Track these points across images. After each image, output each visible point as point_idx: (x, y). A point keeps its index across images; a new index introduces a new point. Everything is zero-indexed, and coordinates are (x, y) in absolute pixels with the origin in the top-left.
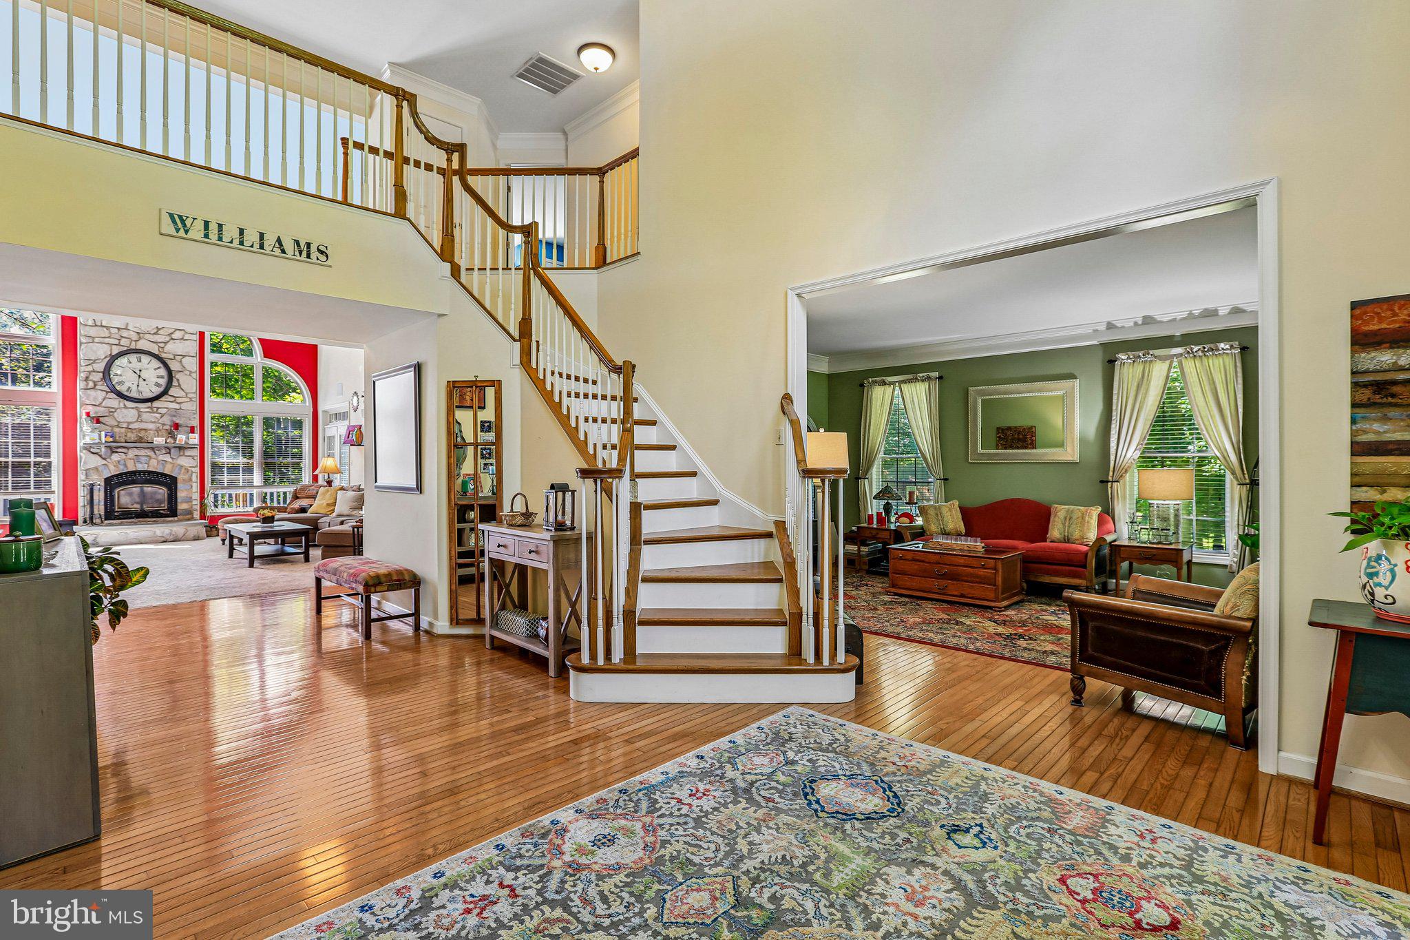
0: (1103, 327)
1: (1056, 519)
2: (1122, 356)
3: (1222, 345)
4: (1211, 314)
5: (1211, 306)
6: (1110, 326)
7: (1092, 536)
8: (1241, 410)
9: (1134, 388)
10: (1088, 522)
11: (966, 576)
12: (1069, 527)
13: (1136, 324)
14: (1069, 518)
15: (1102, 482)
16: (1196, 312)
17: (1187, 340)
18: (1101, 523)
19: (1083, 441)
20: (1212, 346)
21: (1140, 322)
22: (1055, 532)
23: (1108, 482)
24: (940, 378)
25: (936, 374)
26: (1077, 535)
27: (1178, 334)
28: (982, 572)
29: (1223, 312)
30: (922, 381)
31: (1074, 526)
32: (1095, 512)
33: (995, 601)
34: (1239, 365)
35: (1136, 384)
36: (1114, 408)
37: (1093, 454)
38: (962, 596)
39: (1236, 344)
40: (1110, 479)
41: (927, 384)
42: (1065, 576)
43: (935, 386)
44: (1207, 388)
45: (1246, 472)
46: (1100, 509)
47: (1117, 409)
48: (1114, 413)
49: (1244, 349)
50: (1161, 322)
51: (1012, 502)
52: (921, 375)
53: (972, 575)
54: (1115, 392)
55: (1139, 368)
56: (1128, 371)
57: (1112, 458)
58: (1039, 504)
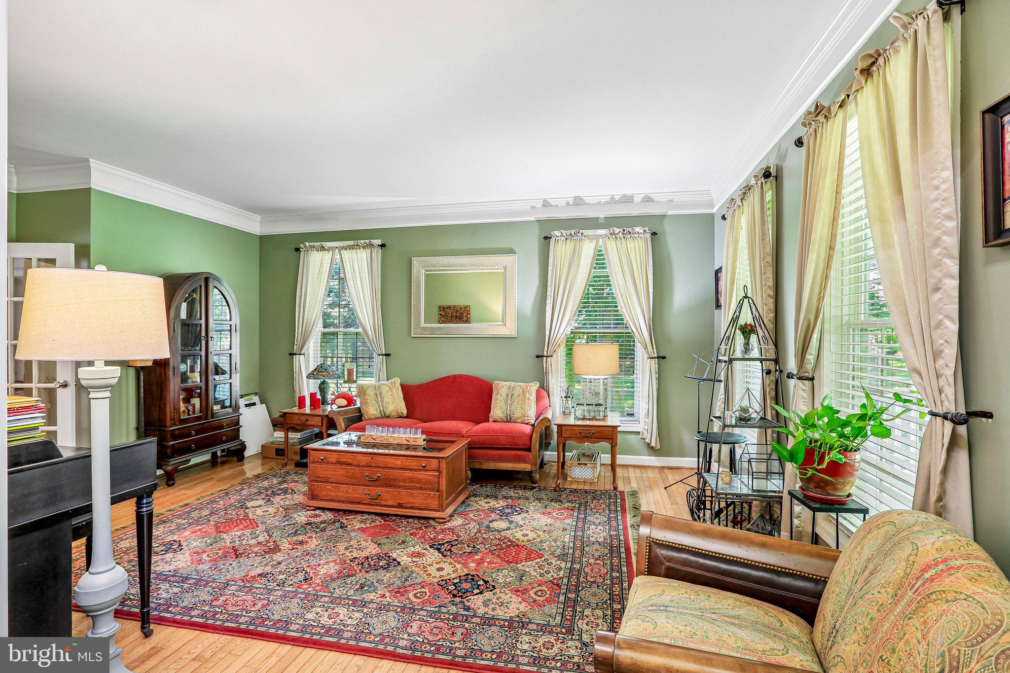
0: (539, 204)
1: (498, 397)
2: (557, 233)
3: (638, 229)
4: (627, 200)
5: (629, 192)
6: (546, 204)
7: (531, 413)
8: (651, 290)
9: (567, 265)
10: (529, 399)
11: (404, 481)
12: (511, 405)
13: (568, 203)
14: (510, 396)
15: (538, 357)
16: (617, 198)
17: (610, 222)
18: (539, 398)
19: (520, 316)
20: (630, 229)
21: (571, 203)
22: (498, 410)
23: (543, 356)
24: (383, 246)
25: (378, 242)
26: (518, 414)
27: (602, 216)
28: (422, 475)
29: (638, 199)
30: (364, 248)
31: (515, 404)
32: (535, 386)
33: (438, 511)
34: (650, 248)
35: (567, 261)
36: (549, 284)
37: (530, 329)
38: (400, 506)
39: (647, 229)
40: (545, 354)
41: (368, 251)
42: (509, 461)
43: (377, 253)
44: (626, 268)
45: (654, 347)
46: (538, 385)
47: (551, 285)
48: (549, 289)
49: (654, 234)
50: (588, 204)
51: (455, 377)
52: (363, 241)
53: (411, 480)
54: (550, 268)
55: (570, 245)
56: (560, 250)
57: (547, 333)
58: (481, 380)
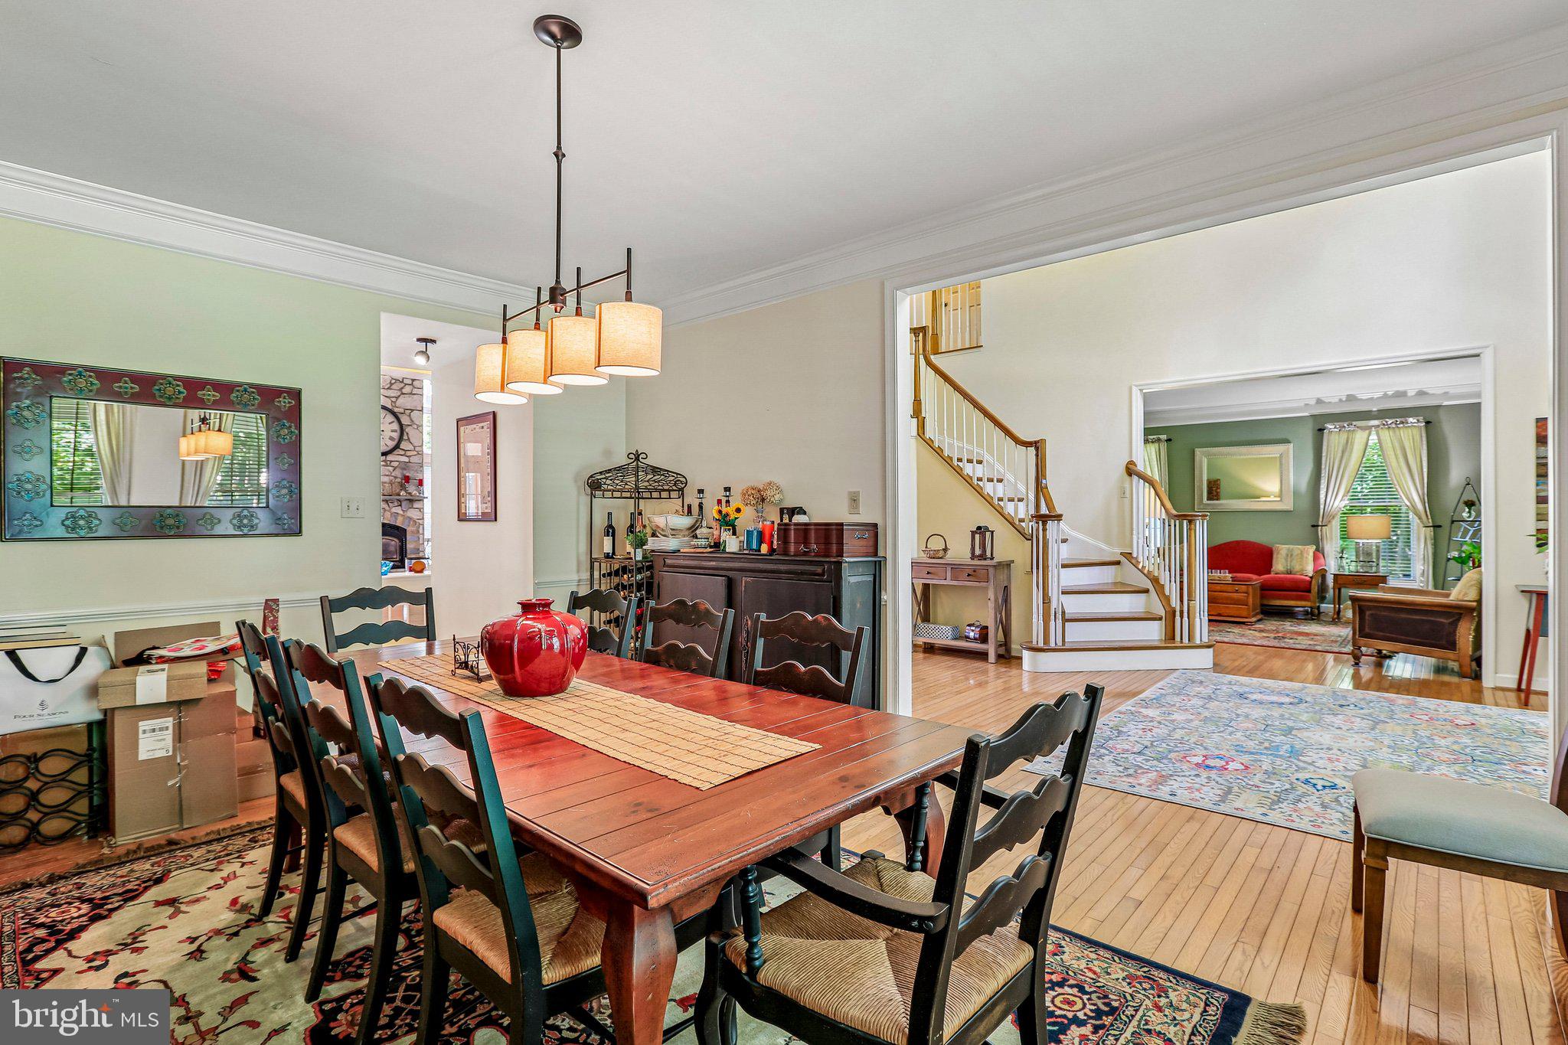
0: (1313, 402)
1: (1279, 556)
2: (1330, 426)
3: (1411, 420)
4: (1402, 394)
5: (1401, 389)
6: (1319, 401)
7: (1310, 569)
8: (1425, 470)
9: (1339, 455)
10: (1306, 558)
11: (1222, 599)
12: (1291, 561)
13: (1341, 400)
14: (1290, 555)
15: (1313, 526)
16: (1390, 393)
17: (1383, 414)
18: (1315, 558)
19: (1296, 493)
20: (1403, 420)
21: (1344, 399)
22: (1279, 565)
23: (1318, 526)
24: (1169, 440)
25: (1164, 437)
26: (1297, 568)
27: (1374, 409)
28: (1235, 595)
29: (1411, 393)
30: (1152, 442)
31: (1294, 562)
32: (1312, 549)
33: (1246, 618)
34: (1424, 435)
35: (1341, 449)
36: (1323, 467)
37: (1305, 504)
38: (1219, 615)
39: (1421, 419)
40: (1320, 524)
41: (1157, 445)
42: (1293, 599)
43: (1164, 446)
44: (1399, 452)
45: (1430, 517)
46: (1314, 547)
47: (1325, 468)
48: (1323, 472)
49: (1428, 423)
50: (1361, 399)
51: (1237, 542)
52: (1152, 437)
53: (1227, 598)
54: (1324, 454)
55: (1344, 436)
56: (1334, 437)
57: (1322, 507)
58: (1262, 545)
